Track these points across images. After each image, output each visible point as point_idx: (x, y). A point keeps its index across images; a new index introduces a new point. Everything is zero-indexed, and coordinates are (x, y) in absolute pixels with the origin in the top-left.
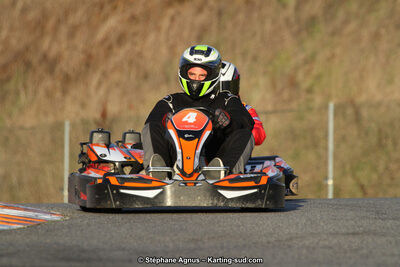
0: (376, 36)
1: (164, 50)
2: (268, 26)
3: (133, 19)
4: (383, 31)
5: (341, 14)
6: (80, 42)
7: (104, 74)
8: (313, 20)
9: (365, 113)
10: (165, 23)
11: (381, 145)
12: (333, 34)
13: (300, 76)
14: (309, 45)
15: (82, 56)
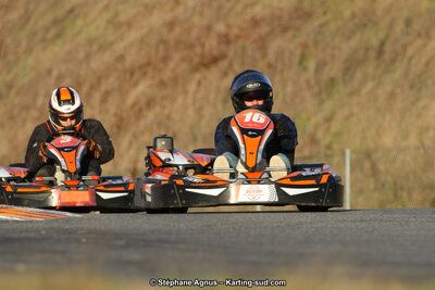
0: (392, 95)
1: (191, 113)
2: (290, 89)
3: (162, 84)
4: (398, 91)
5: (358, 75)
6: (112, 107)
7: (135, 136)
8: (332, 81)
9: (381, 167)
10: (192, 87)
11: (396, 197)
12: (351, 94)
13: (320, 134)
14: (328, 106)
15: (113, 119)
